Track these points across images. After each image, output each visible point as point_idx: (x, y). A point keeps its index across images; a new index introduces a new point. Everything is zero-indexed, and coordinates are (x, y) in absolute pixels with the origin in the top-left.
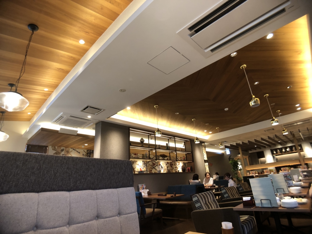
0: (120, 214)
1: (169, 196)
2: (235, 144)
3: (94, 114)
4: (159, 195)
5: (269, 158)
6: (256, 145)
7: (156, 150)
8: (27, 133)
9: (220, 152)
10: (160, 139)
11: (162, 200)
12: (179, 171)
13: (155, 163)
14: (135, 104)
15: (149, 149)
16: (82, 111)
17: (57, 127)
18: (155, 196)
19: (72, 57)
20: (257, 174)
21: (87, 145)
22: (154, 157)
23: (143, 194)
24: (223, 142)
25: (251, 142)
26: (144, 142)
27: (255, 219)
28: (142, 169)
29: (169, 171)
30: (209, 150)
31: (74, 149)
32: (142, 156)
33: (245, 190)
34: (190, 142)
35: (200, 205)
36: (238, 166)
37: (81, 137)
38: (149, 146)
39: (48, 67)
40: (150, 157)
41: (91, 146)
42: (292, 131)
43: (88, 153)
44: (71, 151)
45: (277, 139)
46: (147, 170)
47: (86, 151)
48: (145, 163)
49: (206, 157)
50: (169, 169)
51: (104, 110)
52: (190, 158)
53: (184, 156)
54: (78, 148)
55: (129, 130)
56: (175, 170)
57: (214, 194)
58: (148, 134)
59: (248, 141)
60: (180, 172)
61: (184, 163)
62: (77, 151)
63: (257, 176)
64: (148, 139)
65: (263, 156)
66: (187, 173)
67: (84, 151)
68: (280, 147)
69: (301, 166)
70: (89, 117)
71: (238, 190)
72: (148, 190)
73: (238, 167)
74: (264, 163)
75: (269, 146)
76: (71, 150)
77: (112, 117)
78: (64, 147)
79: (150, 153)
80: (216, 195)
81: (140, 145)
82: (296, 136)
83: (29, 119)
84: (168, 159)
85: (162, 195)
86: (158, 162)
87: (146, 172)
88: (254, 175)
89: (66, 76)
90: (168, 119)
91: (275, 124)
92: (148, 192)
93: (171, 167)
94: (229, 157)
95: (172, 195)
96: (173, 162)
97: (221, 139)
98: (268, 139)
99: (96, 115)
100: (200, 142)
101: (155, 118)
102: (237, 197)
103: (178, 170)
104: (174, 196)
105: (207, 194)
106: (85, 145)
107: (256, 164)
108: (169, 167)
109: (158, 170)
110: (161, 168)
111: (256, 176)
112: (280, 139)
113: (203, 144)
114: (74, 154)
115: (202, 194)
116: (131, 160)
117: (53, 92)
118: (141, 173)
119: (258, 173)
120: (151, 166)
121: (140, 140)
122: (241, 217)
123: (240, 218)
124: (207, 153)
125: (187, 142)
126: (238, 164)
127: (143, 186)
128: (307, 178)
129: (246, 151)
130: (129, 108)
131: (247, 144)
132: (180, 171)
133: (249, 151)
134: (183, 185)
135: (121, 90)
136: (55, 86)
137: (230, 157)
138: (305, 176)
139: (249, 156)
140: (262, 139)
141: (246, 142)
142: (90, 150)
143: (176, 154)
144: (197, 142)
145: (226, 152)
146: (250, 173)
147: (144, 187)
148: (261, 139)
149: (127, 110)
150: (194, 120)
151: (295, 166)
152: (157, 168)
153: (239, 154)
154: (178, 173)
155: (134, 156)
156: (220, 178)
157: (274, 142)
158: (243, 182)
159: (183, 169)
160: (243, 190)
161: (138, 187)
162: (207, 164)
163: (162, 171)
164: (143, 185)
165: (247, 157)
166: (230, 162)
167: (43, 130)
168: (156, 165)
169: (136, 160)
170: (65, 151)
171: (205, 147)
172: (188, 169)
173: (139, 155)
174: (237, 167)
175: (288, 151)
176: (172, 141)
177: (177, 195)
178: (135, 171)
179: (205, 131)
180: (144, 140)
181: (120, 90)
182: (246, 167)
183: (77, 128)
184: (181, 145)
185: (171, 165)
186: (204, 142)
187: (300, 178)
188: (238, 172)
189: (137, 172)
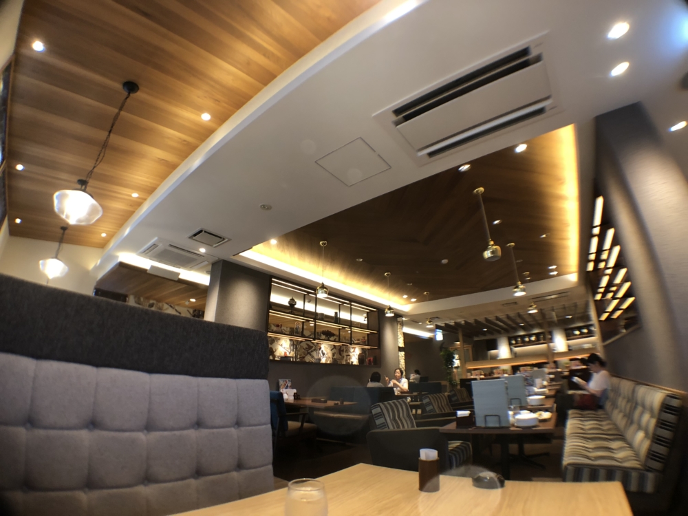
0: (238, 424)
1: (330, 403)
2: (453, 324)
3: (211, 246)
4: (313, 401)
5: (503, 351)
6: (486, 328)
7: (315, 322)
8: (97, 268)
9: (426, 335)
10: (324, 302)
11: (318, 409)
12: (352, 362)
13: (312, 345)
15: (303, 319)
16: (191, 237)
17: (145, 263)
18: (307, 402)
19: (185, 141)
20: (482, 377)
21: (194, 300)
22: (311, 335)
23: (285, 396)
24: (433, 318)
25: (479, 322)
26: (296, 306)
27: (471, 446)
28: (288, 353)
29: (334, 360)
30: (407, 330)
31: (171, 306)
32: (291, 331)
33: (461, 401)
34: (376, 313)
35: (384, 421)
36: (454, 360)
37: (186, 286)
38: (304, 313)
39: (142, 156)
40: (304, 333)
41: (201, 303)
42: (542, 308)
43: (195, 313)
44: (166, 309)
45: (519, 320)
46: (296, 357)
47: (191, 311)
48: (295, 343)
49: (403, 342)
50: (335, 357)
51: (229, 240)
52: (374, 341)
53: (364, 337)
54: (178, 305)
55: (271, 281)
56: (346, 360)
57: (410, 406)
58: (305, 291)
59: (475, 320)
60: (355, 365)
61: (363, 349)
62: (176, 310)
63: (482, 379)
64: (303, 302)
65: (495, 347)
66: (366, 367)
67: (188, 311)
68: (522, 333)
69: (548, 365)
70: (202, 250)
71: (450, 401)
72: (295, 391)
73: (454, 362)
74: (494, 358)
75: (506, 331)
76: (166, 306)
77: (241, 254)
78: (154, 299)
79: (305, 327)
80: (412, 407)
81: (288, 311)
82: (547, 317)
83: (103, 245)
84: (336, 340)
85: (320, 401)
86: (317, 343)
87: (294, 360)
88: (477, 377)
89: (171, 172)
91: (519, 294)
92: (295, 393)
93: (340, 354)
94: (440, 346)
95: (336, 402)
96: (344, 347)
98: (506, 320)
99: (215, 247)
100: (395, 314)
102: (447, 411)
103: (352, 360)
104: (339, 404)
105: (397, 403)
106: (191, 300)
107: (484, 359)
108: (335, 355)
109: (316, 357)
110: (322, 355)
112: (524, 320)
113: (399, 319)
115: (389, 403)
116: (270, 334)
117: (145, 199)
118: (285, 359)
119: (485, 375)
120: (303, 350)
121: (289, 302)
122: (451, 443)
123: (448, 444)
124: (405, 335)
125: (372, 313)
126: (454, 358)
127: (286, 382)
128: (554, 383)
129: (470, 337)
130: (274, 242)
131: (473, 324)
132: (356, 362)
133: (474, 337)
134: (358, 387)
135: (264, 205)
136: (151, 190)
137: (442, 345)
138: (552, 380)
139: (473, 346)
140: (498, 319)
141: (471, 320)
142: (199, 310)
143: (351, 333)
144: (389, 315)
145: (435, 336)
146: (471, 374)
147: (289, 385)
148: (494, 318)
149: (270, 246)
150: (388, 275)
151: (540, 365)
152: (314, 354)
153: (458, 341)
154: (352, 365)
155: (275, 329)
157: (514, 325)
158: (459, 387)
159: (361, 359)
160: (458, 400)
161: (278, 383)
162: (403, 353)
163: (323, 361)
164: (287, 380)
165: (469, 347)
166: (442, 353)
167: (122, 265)
168: (313, 349)
169: (278, 336)
170: (156, 307)
171: (402, 324)
172: (370, 360)
173: (285, 328)
174: (451, 362)
175: (533, 341)
176: (345, 309)
177: (345, 403)
178: (274, 356)
179: (405, 296)
180: (296, 302)
181: (261, 206)
182: (467, 363)
183: (179, 268)
184: (360, 319)
185: (341, 351)
186: (401, 316)
187: (545, 383)
188: (453, 372)
189: (278, 357)
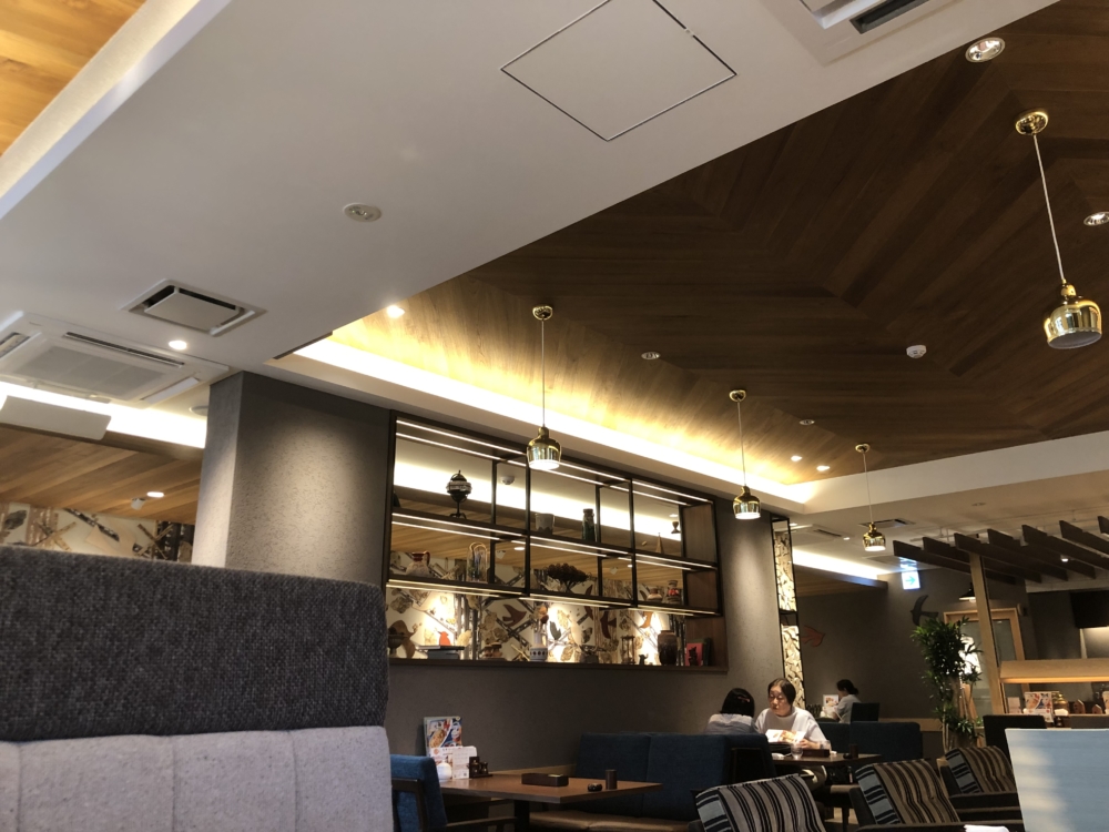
1: (579, 786)
2: (952, 540)
3: (206, 332)
4: (527, 780)
6: (1066, 555)
7: (528, 541)
9: (867, 573)
10: (551, 482)
11: (544, 807)
12: (643, 658)
13: (521, 608)
14: (428, 291)
15: (493, 534)
16: (137, 309)
18: (508, 783)
20: (1064, 712)
21: (159, 495)
22: (517, 579)
23: (444, 771)
24: (887, 523)
25: (1044, 534)
26: (470, 497)
28: (451, 637)
29: (588, 654)
30: (806, 558)
31: (82, 517)
32: (457, 571)
34: (708, 511)
36: (962, 654)
37: (131, 453)
38: (494, 515)
40: (496, 573)
41: (181, 501)
43: (164, 538)
44: (68, 528)
46: (476, 646)
47: (152, 527)
48: (471, 604)
49: (793, 594)
50: (590, 643)
51: (259, 313)
52: (704, 594)
53: (674, 583)
54: (105, 512)
55: (394, 428)
56: (623, 652)
58: (495, 452)
59: (1024, 527)
60: (651, 666)
61: (672, 617)
62: (101, 528)
63: (1060, 722)
64: (489, 483)
66: (683, 670)
67: (140, 526)
70: (179, 345)
71: (952, 788)
72: (472, 751)
73: (961, 660)
74: (1104, 652)
76: (65, 518)
77: (297, 353)
79: (499, 555)
80: (828, 801)
81: (448, 512)
84: (592, 593)
85: (545, 781)
86: (538, 603)
87: (471, 656)
88: (1047, 715)
90: (604, 381)
92: (472, 759)
93: (607, 635)
94: (912, 607)
95: (595, 783)
96: (618, 611)
97: (873, 506)
99: (217, 335)
100: (762, 511)
101: (532, 374)
103: (641, 651)
104: (604, 789)
105: (775, 787)
106: (151, 494)
107: (1064, 656)
108: (592, 636)
109: (534, 645)
110: (551, 637)
111: (1055, 718)
113: (779, 527)
114: (81, 543)
115: (750, 789)
116: (393, 584)
118: (442, 657)
120: (497, 625)
121: (450, 485)
124: (800, 574)
125: (696, 509)
126: (962, 646)
127: (447, 726)
129: (1011, 581)
130: (395, 311)
131: (1018, 542)
132: (653, 659)
133: (1027, 582)
134: (660, 734)
135: (355, 208)
137: (918, 606)
139: (1024, 610)
141: (1013, 530)
142: (179, 525)
143: (634, 570)
144: (746, 514)
145: (898, 575)
146: (1023, 701)
147: (455, 733)
149: (384, 322)
150: (738, 396)
152: (529, 634)
153: (971, 594)
154: (644, 668)
155: (410, 565)
156: (857, 711)
158: (982, 742)
159: (667, 648)
160: (975, 786)
161: (422, 729)
162: (793, 631)
163: (556, 655)
164: (450, 720)
165: (1013, 614)
166: (919, 630)
168: (526, 619)
169: (422, 587)
170: (30, 523)
171: (789, 541)
172: (693, 652)
173: (442, 563)
174: (952, 661)
176: (615, 502)
177: (622, 785)
178: (410, 648)
179: (796, 458)
180: (469, 486)
181: (350, 209)
182: (1003, 664)
183: (107, 401)
184: (659, 525)
185: (606, 624)
186: (784, 517)
188: (960, 691)
189: (422, 650)
